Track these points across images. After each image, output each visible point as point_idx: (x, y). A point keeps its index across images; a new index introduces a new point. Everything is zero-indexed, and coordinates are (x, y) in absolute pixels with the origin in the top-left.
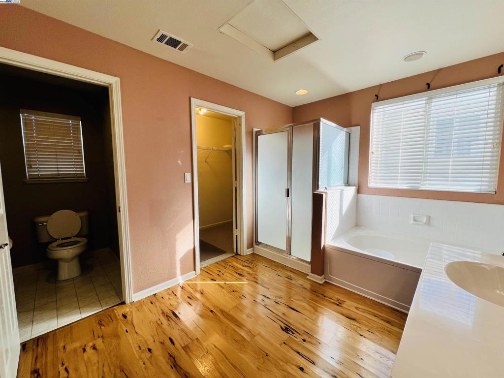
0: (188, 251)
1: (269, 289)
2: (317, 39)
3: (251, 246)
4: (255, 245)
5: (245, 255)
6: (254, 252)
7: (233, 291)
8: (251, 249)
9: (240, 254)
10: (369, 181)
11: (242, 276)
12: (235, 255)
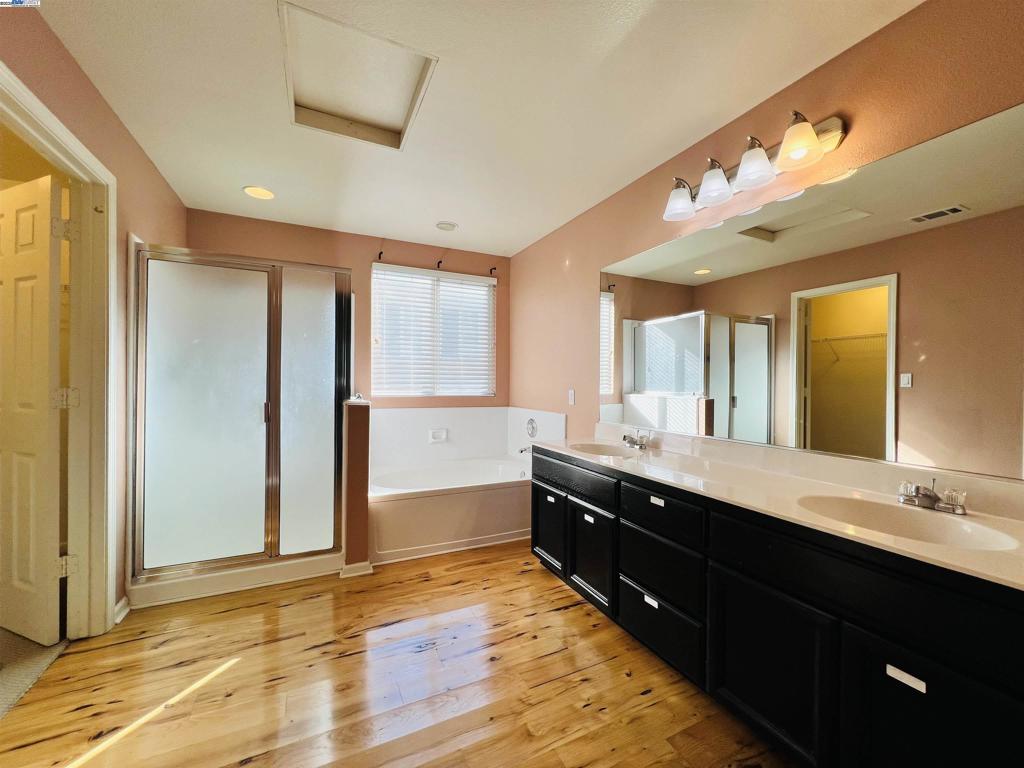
1: (304, 634)
2: (398, 147)
3: (123, 592)
4: (129, 587)
5: (110, 626)
6: (133, 608)
7: (228, 696)
8: (123, 602)
9: (83, 634)
10: (373, 386)
11: (194, 661)
12: (67, 647)
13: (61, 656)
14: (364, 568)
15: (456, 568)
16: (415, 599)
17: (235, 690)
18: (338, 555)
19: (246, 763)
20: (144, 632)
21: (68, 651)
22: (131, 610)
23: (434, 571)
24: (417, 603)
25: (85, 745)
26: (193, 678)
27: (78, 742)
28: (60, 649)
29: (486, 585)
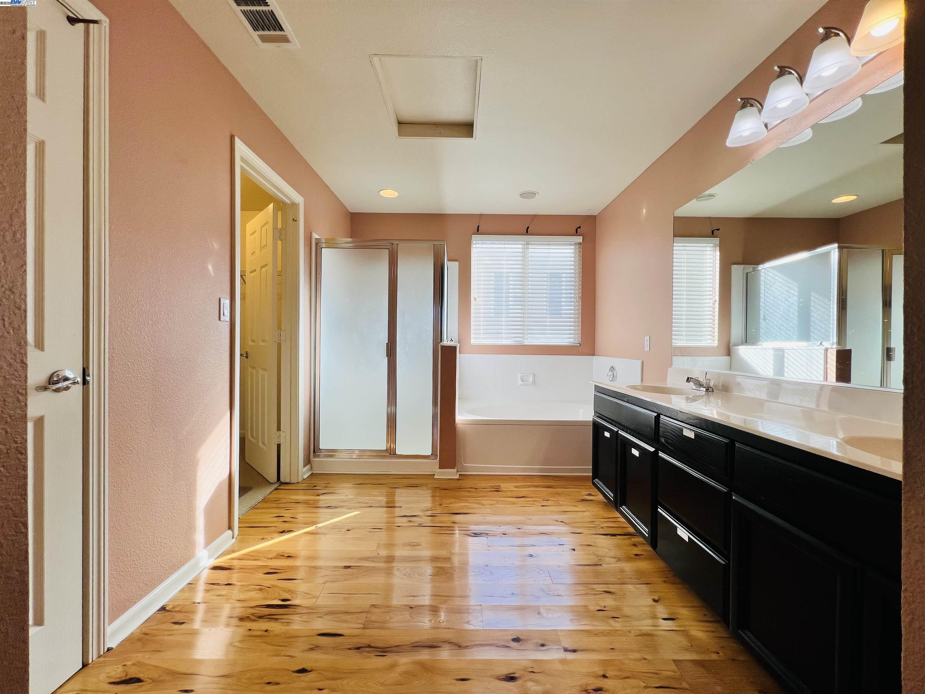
0: (220, 482)
1: (401, 507)
2: (472, 136)
3: (308, 461)
4: (313, 459)
5: (300, 480)
6: (314, 472)
7: (347, 530)
8: (308, 467)
9: (288, 481)
10: (472, 336)
11: (336, 508)
12: (280, 485)
13: (276, 489)
14: (451, 474)
15: (523, 487)
16: (483, 502)
17: (353, 529)
18: (435, 461)
19: (347, 568)
20: (316, 486)
21: (279, 488)
22: (312, 474)
23: (504, 486)
24: (484, 505)
25: (277, 535)
26: (333, 516)
27: (274, 532)
28: (276, 486)
29: (545, 503)
